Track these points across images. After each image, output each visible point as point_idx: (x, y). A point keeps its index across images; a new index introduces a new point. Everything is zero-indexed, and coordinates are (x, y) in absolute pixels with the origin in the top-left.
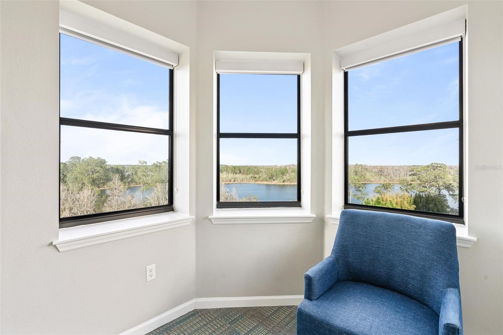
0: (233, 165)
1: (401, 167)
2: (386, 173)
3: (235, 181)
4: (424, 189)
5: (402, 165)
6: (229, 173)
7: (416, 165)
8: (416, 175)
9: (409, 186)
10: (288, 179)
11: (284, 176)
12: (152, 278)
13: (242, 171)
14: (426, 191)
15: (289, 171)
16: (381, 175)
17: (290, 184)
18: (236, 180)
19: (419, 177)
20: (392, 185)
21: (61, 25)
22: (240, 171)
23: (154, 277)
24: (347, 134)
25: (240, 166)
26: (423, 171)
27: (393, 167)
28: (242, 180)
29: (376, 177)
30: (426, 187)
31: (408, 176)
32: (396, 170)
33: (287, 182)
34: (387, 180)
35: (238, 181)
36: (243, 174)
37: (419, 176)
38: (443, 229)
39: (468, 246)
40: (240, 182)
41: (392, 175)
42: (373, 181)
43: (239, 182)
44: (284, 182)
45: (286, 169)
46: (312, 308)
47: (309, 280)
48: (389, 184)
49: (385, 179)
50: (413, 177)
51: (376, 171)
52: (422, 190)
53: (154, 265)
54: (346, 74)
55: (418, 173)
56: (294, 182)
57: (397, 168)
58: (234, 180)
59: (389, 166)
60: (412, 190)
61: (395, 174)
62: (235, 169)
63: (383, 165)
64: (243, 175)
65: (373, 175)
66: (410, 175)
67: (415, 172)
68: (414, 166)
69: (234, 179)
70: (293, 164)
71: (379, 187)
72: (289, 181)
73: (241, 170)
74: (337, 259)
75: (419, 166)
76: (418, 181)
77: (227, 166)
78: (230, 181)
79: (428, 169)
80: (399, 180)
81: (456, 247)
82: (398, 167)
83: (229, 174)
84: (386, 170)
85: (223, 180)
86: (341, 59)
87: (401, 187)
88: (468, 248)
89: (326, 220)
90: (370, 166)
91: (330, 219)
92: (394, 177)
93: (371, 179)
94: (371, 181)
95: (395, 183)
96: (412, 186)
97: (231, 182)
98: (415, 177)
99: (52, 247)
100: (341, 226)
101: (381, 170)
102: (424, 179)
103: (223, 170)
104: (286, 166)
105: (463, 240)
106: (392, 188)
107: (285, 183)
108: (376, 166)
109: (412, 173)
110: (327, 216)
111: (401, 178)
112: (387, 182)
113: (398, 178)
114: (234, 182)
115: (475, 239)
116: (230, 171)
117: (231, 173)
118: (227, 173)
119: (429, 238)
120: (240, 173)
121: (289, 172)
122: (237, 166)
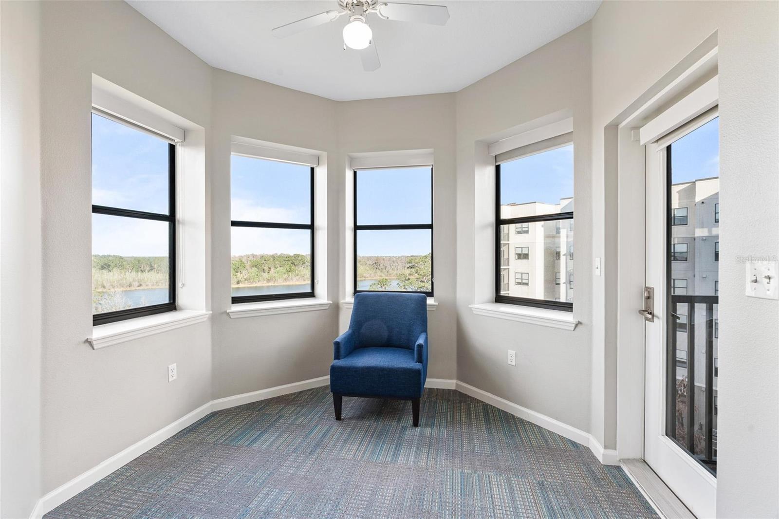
0: (135, 256)
1: (399, 257)
2: (382, 266)
3: (140, 285)
4: (422, 284)
5: (400, 256)
6: (125, 272)
7: (415, 255)
8: (414, 268)
9: (407, 281)
10: (245, 277)
11: (239, 274)
12: (173, 379)
13: (156, 266)
14: (424, 286)
15: (248, 265)
16: (376, 268)
17: (249, 286)
18: (143, 285)
19: (417, 270)
20: (389, 281)
21: (93, 105)
22: (151, 266)
23: (175, 377)
24: (357, 228)
25: (150, 257)
26: (421, 263)
27: (390, 258)
28: (157, 283)
29: (370, 272)
30: (424, 282)
31: (406, 268)
32: (393, 261)
33: (245, 284)
34: (383, 275)
35: (147, 286)
36: (158, 273)
37: (417, 268)
38: (420, 299)
39: (433, 309)
40: (153, 287)
41: (389, 269)
42: (367, 277)
43: (150, 287)
44: (238, 283)
45: (241, 261)
46: (341, 363)
47: (337, 344)
48: (386, 280)
49: (381, 274)
50: (412, 269)
51: (371, 263)
52: (420, 286)
53: (175, 364)
54: (355, 173)
55: (416, 265)
56: (256, 283)
57: (395, 259)
58: (138, 284)
59: (386, 257)
60: (410, 286)
61: (392, 267)
62: (139, 263)
63: (379, 256)
64: (159, 275)
65: (367, 268)
66: (408, 268)
67: (413, 264)
68: (412, 256)
69: (139, 282)
70: (253, 254)
71: (375, 284)
72: (246, 282)
73: (153, 265)
74: (353, 331)
75: (417, 256)
76: (416, 274)
77: (121, 258)
78: (130, 286)
79: (426, 260)
80: (397, 274)
81: (426, 311)
82: (396, 257)
83: (127, 274)
84: (382, 262)
85: (112, 285)
86: (352, 161)
87: (398, 283)
88: (434, 311)
89: (341, 306)
90: (363, 257)
91: (344, 304)
92: (391, 270)
93: (365, 275)
94: (365, 277)
95: (392, 279)
96: (410, 281)
97: (132, 288)
98: (413, 270)
99: (87, 344)
100: (356, 307)
101: (376, 262)
102: (422, 273)
103: (112, 265)
104: (242, 256)
105: (431, 305)
106: (389, 285)
107: (241, 285)
108: (371, 257)
109: (410, 265)
110: (342, 301)
111: (399, 272)
112: (384, 277)
113: (395, 272)
114: (138, 288)
115: (437, 304)
116: (128, 267)
117: (130, 271)
118: (123, 271)
119: (413, 305)
120: (152, 270)
121: (247, 267)
122: (144, 258)
